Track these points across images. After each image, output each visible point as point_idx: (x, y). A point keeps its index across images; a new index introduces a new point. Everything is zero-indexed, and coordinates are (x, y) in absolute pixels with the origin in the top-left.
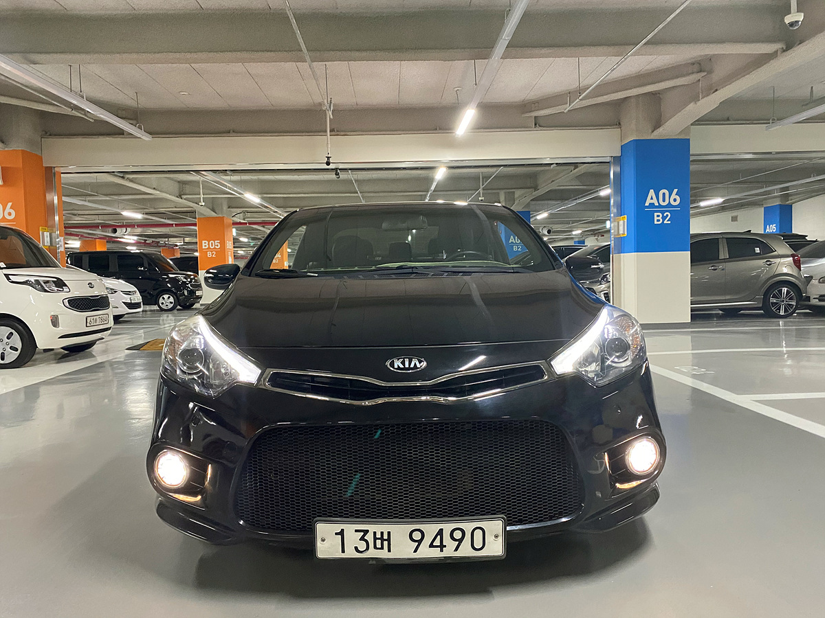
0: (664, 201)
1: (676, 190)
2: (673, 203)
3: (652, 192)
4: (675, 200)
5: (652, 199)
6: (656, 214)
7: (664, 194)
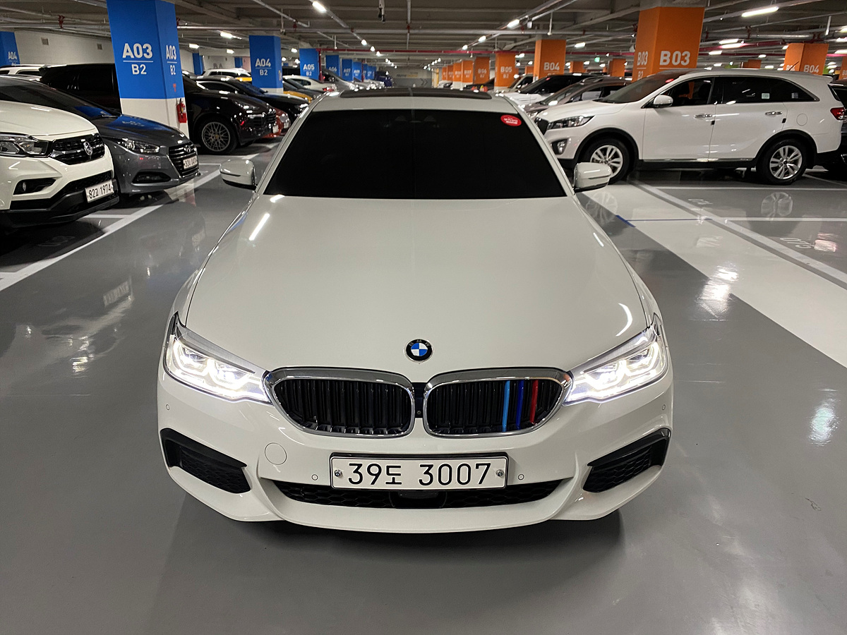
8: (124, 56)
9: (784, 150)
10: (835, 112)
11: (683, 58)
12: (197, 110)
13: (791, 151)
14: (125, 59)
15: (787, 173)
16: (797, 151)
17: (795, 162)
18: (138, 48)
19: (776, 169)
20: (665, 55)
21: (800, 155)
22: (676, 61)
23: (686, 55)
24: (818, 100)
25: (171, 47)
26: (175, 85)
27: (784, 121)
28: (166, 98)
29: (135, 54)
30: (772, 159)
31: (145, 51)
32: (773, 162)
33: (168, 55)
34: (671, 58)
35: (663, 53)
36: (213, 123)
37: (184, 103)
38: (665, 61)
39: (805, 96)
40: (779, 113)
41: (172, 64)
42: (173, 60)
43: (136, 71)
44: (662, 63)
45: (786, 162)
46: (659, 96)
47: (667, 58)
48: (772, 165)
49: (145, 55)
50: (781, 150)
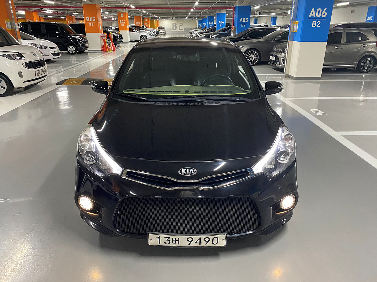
0: (318, 15)
1: (326, 9)
2: (323, 16)
3: (313, 10)
4: (324, 14)
5: (313, 13)
6: (313, 22)
7: (319, 11)
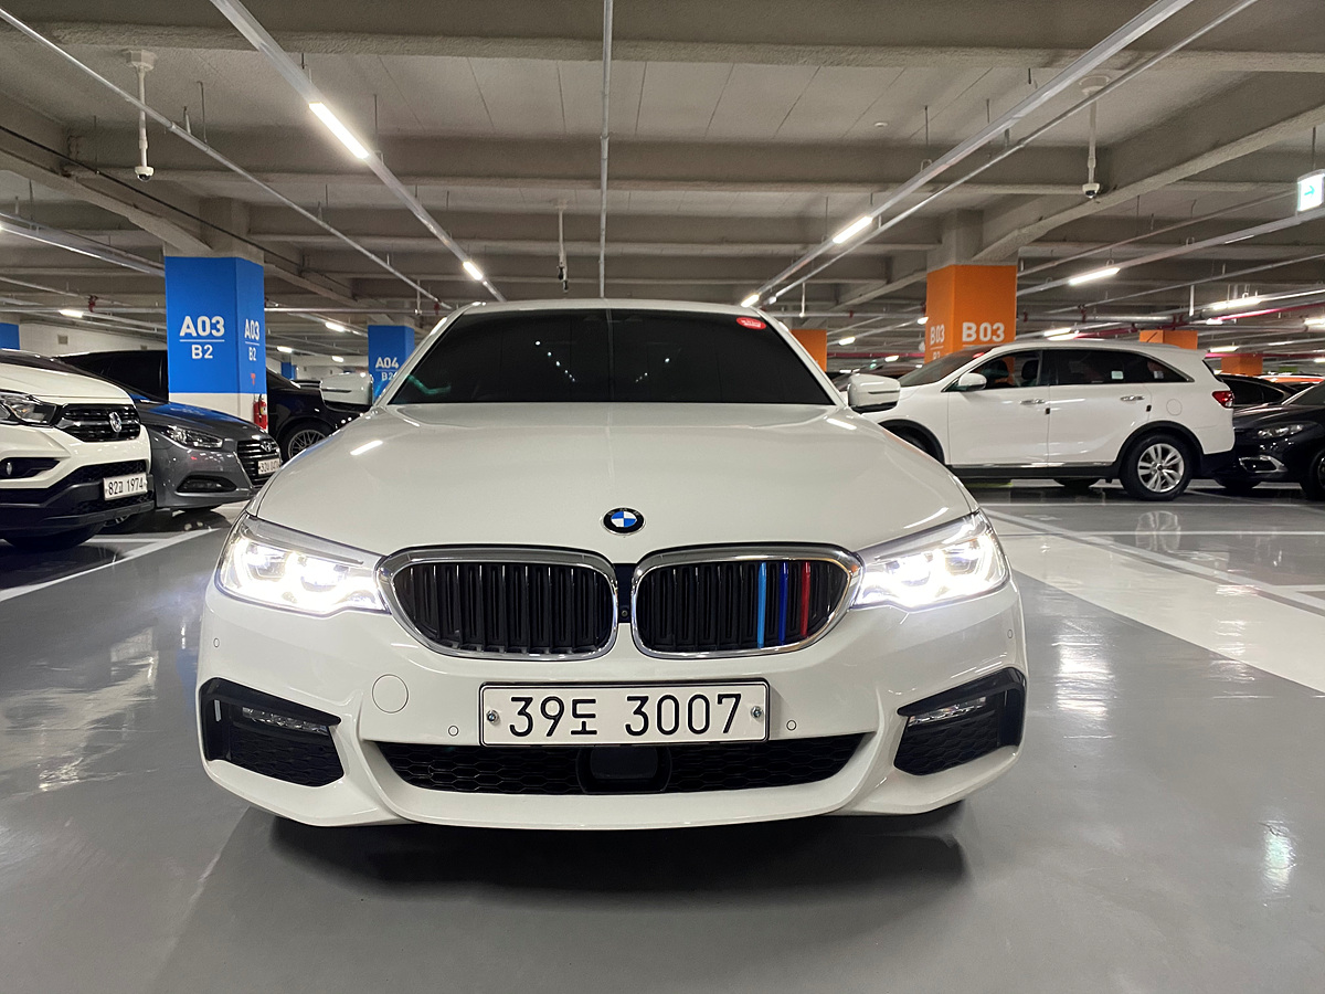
8: (182, 334)
9: (1156, 450)
10: (1217, 395)
11: (994, 332)
12: (284, 412)
13: (1165, 452)
14: (182, 338)
15: (1166, 484)
16: (1174, 452)
17: (1175, 467)
18: (204, 322)
19: (1147, 478)
20: (969, 328)
21: (1180, 456)
22: (985, 336)
23: (998, 329)
24: (1192, 380)
25: (252, 322)
26: (253, 375)
27: (1149, 408)
28: (239, 392)
29: (199, 332)
30: (1141, 464)
31: (213, 326)
32: (1142, 468)
33: (247, 333)
34: (978, 332)
35: (965, 325)
36: (307, 431)
37: (265, 401)
38: (969, 336)
39: (1172, 376)
40: (1140, 398)
41: (253, 346)
42: (255, 340)
43: (197, 354)
44: (965, 339)
45: (1161, 468)
46: (965, 375)
47: (973, 332)
48: (1141, 472)
49: (214, 332)
50: (1151, 449)
